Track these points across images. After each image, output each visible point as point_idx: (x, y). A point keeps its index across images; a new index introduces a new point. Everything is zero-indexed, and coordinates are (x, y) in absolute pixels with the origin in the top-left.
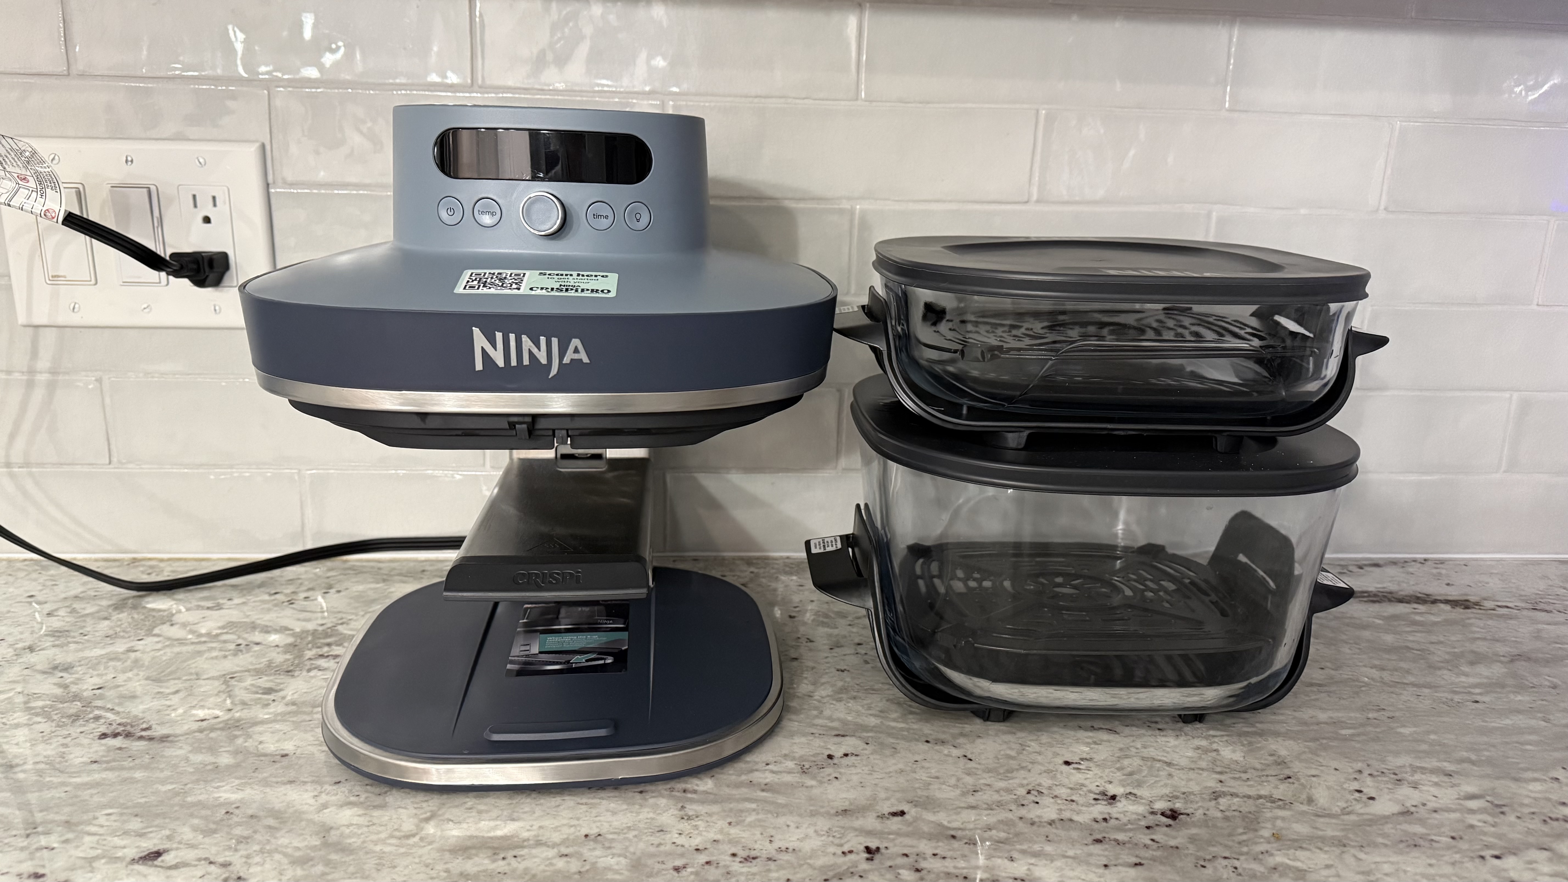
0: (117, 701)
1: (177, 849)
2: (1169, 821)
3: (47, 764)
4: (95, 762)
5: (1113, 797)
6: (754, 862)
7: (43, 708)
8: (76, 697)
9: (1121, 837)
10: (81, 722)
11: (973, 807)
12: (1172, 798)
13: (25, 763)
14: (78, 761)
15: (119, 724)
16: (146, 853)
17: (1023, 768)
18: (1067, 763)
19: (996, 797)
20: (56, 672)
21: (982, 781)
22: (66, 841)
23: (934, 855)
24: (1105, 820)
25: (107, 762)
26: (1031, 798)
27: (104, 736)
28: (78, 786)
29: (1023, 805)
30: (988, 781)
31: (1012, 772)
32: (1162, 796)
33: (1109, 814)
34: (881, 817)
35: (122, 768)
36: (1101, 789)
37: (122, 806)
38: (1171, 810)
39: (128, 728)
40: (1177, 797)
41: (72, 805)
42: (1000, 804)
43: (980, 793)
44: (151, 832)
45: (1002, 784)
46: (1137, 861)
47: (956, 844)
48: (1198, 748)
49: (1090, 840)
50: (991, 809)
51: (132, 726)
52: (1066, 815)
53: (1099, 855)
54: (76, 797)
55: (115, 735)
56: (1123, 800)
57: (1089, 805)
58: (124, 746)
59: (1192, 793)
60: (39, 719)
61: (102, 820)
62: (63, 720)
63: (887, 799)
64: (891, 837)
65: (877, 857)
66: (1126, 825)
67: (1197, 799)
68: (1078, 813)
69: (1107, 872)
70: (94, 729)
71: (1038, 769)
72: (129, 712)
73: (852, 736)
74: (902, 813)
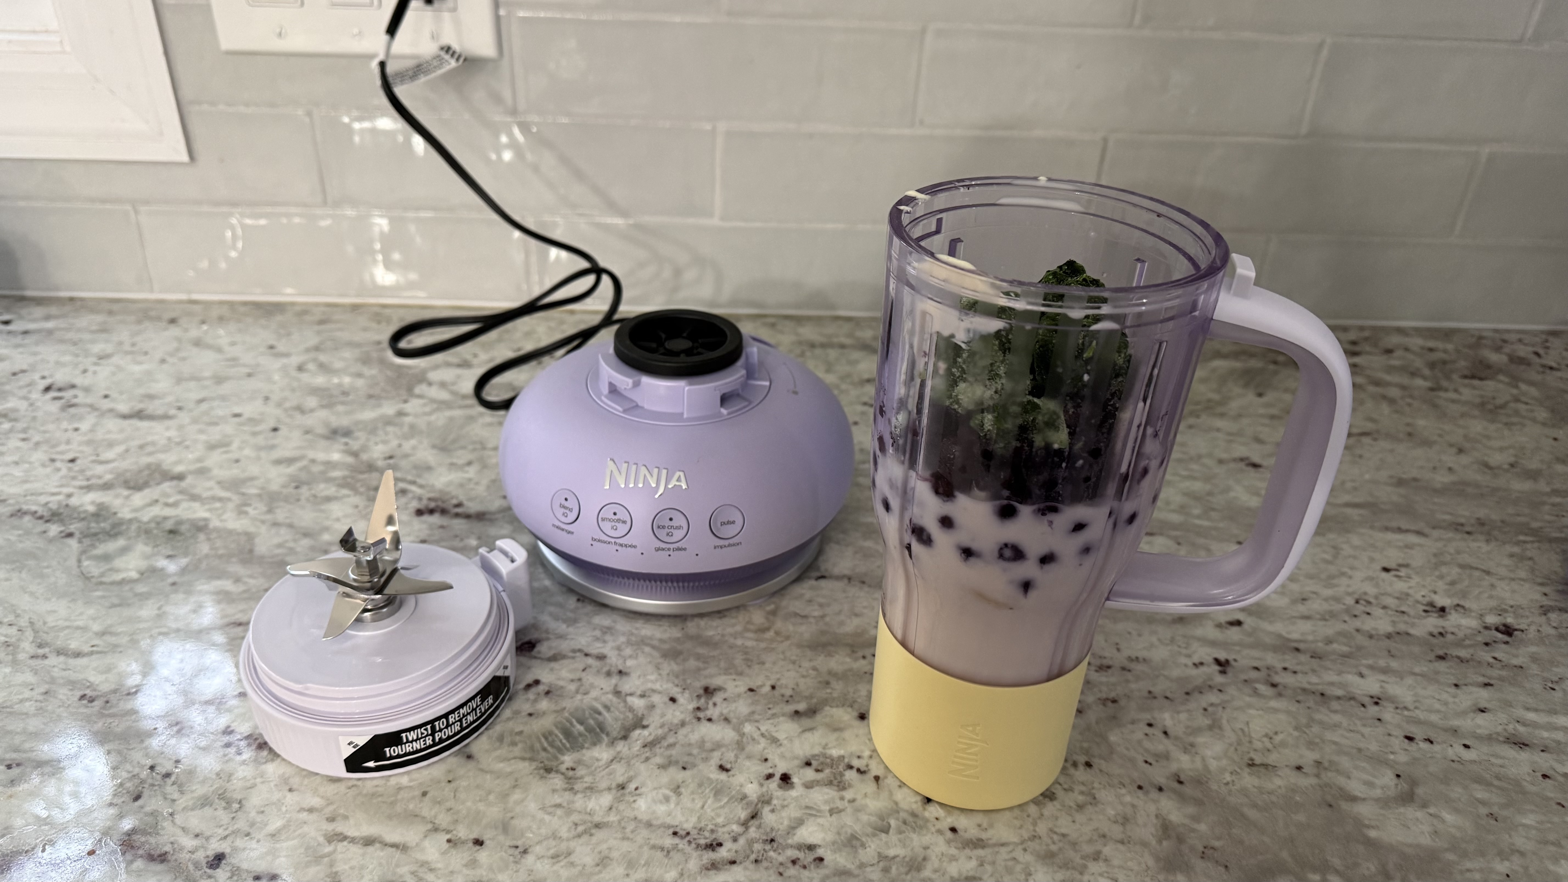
0: (414, 472)
1: (547, 639)
2: (1506, 638)
5: (1443, 609)
6: (1110, 671)
7: (344, 478)
9: (1463, 653)
11: (1307, 618)
12: (1501, 612)
15: (430, 499)
17: (1343, 574)
18: (1386, 570)
19: (1326, 606)
20: (337, 437)
21: (1308, 589)
23: (1285, 669)
24: (1441, 634)
25: (436, 542)
26: (1360, 608)
27: (419, 513)
29: (1355, 616)
31: (1334, 579)
32: (1491, 610)
33: (1443, 627)
34: (1219, 626)
36: (1427, 599)
38: (1505, 625)
39: (440, 503)
40: (1506, 611)
42: (1332, 615)
43: (1309, 602)
45: (1327, 592)
46: (1487, 681)
47: (1303, 658)
48: (1512, 556)
49: (1432, 656)
50: (1326, 620)
51: (443, 501)
52: (1402, 627)
53: (1447, 674)
55: (431, 512)
56: (1453, 612)
57: (1419, 617)
58: (445, 524)
59: (1520, 607)
60: (346, 492)
64: (1237, 648)
65: (1229, 669)
66: (1464, 640)
67: (1527, 613)
68: (1413, 625)
69: (1458, 691)
70: (407, 504)
71: (1359, 575)
72: (433, 486)
73: (1161, 534)
74: (1239, 623)
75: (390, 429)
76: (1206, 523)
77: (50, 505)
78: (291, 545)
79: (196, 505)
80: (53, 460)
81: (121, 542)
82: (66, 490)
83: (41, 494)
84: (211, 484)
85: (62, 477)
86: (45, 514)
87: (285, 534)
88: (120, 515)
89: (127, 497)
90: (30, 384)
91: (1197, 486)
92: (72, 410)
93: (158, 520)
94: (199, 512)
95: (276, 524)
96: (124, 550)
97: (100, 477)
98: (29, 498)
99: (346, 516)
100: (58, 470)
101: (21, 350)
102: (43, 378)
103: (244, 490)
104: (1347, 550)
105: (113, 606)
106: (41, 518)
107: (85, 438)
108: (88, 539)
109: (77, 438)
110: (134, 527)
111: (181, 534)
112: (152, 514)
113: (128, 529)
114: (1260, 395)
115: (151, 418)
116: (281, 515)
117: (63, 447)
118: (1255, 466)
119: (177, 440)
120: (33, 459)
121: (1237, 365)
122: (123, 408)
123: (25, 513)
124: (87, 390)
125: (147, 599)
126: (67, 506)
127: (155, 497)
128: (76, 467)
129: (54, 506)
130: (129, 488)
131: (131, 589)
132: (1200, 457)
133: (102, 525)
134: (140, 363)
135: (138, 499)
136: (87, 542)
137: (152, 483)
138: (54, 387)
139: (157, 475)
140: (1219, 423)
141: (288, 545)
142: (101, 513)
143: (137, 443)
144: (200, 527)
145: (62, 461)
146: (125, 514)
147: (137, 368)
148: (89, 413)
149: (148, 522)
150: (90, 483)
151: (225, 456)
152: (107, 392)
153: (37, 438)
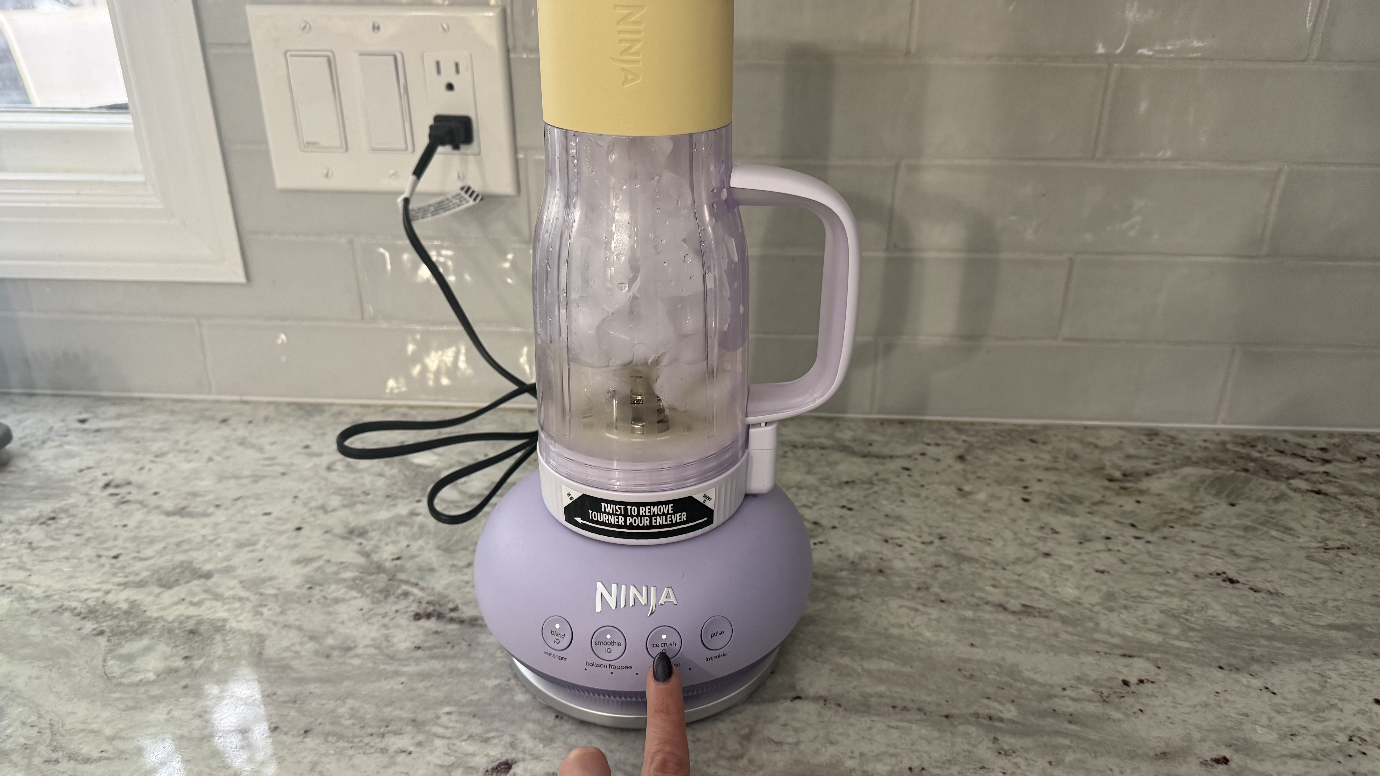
0: (418, 574)
1: (524, 760)
3: (376, 648)
4: (418, 648)
7: (354, 579)
8: (380, 568)
10: (392, 599)
11: (1298, 756)
13: (356, 647)
14: (403, 646)
15: (428, 603)
16: (496, 763)
17: (1333, 706)
19: (1317, 744)
20: (353, 537)
21: (1296, 722)
22: (419, 744)
25: (430, 648)
26: (1355, 746)
27: (417, 617)
28: (411, 676)
30: (1303, 722)
31: (1324, 712)
34: (1204, 763)
35: (445, 657)
37: (457, 703)
39: (437, 608)
41: (412, 700)
42: (1325, 754)
43: (1299, 738)
44: (494, 737)
45: (1318, 727)
50: (1318, 760)
51: (440, 605)
54: (412, 689)
55: (429, 616)
58: (440, 629)
60: (354, 593)
61: (444, 719)
62: (377, 595)
63: (1203, 740)
70: (407, 607)
71: (1350, 708)
72: (433, 588)
73: (1140, 657)
74: (1225, 761)
75: (401, 529)
76: (1186, 645)
77: (89, 602)
78: (297, 648)
79: (218, 604)
80: (99, 556)
81: (145, 642)
82: (105, 587)
83: (83, 590)
84: (233, 583)
85: (104, 574)
86: (83, 610)
87: (292, 637)
88: (148, 614)
89: (158, 596)
90: (93, 481)
91: (1174, 603)
92: (124, 507)
93: (182, 618)
94: (219, 612)
95: (287, 626)
96: (148, 649)
97: (137, 574)
98: (71, 594)
99: (351, 619)
100: (102, 566)
101: (90, 447)
102: (105, 474)
103: (261, 590)
104: (1335, 679)
105: (128, 709)
106: (79, 614)
107: (130, 535)
108: (116, 638)
109: (124, 534)
110: (159, 626)
111: (200, 635)
112: (176, 613)
113: (154, 627)
114: (1233, 505)
115: (191, 515)
116: (291, 617)
117: (109, 544)
118: (1232, 581)
119: (211, 538)
120: (81, 555)
121: (1209, 472)
122: (169, 505)
123: (66, 609)
124: (140, 487)
125: (159, 702)
126: (104, 602)
127: (183, 596)
128: (118, 563)
129: (91, 603)
130: (161, 586)
131: (146, 691)
132: (1176, 571)
133: (131, 623)
134: (190, 461)
135: (168, 597)
136: (115, 640)
137: (182, 582)
138: (113, 484)
139: (187, 573)
140: (1194, 534)
141: (294, 649)
142: (133, 610)
143: (174, 540)
144: (219, 627)
145: (107, 556)
146: (153, 612)
147: (186, 466)
148: (138, 510)
149: (173, 622)
150: (127, 579)
151: (250, 555)
152: (156, 490)
153: (89, 534)
